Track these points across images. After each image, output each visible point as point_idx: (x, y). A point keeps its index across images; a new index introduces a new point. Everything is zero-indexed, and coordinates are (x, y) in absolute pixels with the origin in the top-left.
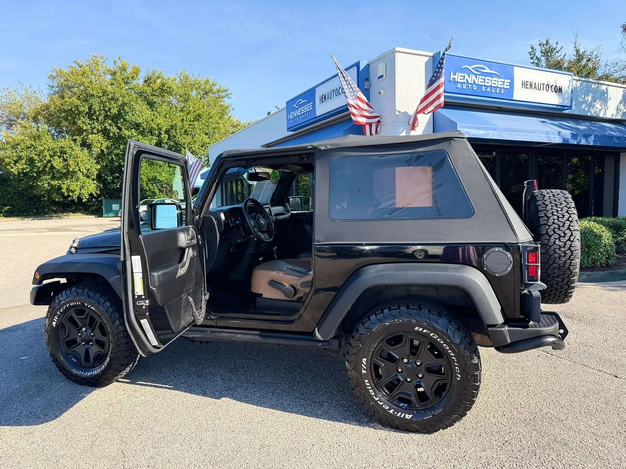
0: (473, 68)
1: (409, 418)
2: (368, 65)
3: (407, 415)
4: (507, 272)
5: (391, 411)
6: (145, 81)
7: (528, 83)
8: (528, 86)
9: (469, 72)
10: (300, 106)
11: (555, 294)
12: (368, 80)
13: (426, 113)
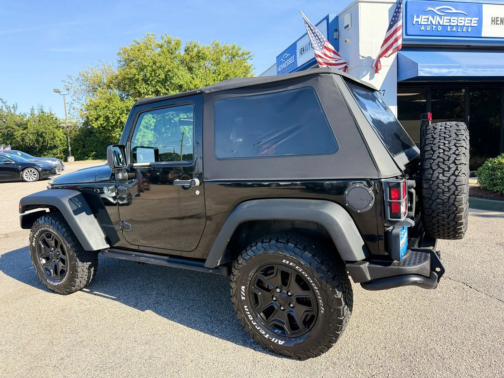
0: (437, 10)
1: (281, 344)
2: (337, 17)
3: (280, 341)
4: (368, 209)
5: (267, 336)
6: (186, 51)
7: (498, 19)
8: (499, 22)
9: (433, 14)
10: (286, 60)
11: (444, 230)
12: (336, 30)
13: (387, 56)
